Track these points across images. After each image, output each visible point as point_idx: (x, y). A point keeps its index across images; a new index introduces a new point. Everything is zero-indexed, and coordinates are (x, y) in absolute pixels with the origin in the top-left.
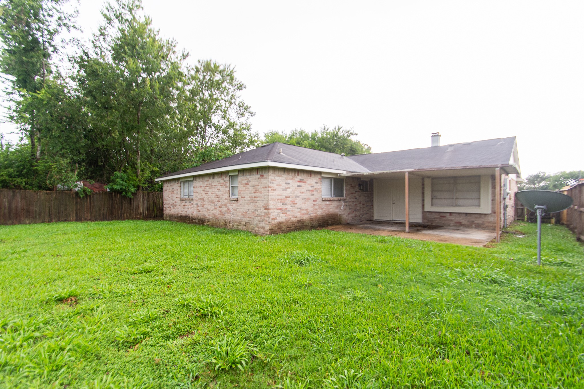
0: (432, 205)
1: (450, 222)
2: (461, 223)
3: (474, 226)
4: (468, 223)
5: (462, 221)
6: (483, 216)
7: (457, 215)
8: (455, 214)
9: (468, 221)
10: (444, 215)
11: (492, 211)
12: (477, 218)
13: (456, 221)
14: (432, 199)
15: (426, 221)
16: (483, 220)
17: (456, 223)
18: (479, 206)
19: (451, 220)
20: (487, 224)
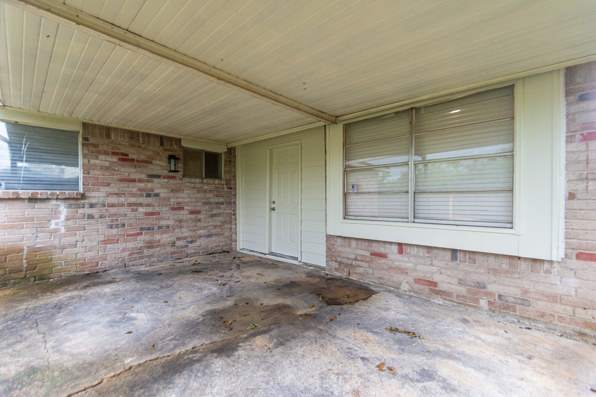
0: (346, 215)
1: (397, 277)
2: (435, 284)
3: (483, 303)
4: (463, 290)
5: (436, 278)
6: (523, 265)
7: (422, 252)
8: (414, 251)
9: (461, 282)
10: (382, 250)
11: (568, 246)
12: (495, 272)
13: (421, 275)
14: (345, 195)
15: (335, 265)
16: (526, 284)
17: (417, 281)
18: (510, 223)
19: (404, 271)
20: (542, 305)
